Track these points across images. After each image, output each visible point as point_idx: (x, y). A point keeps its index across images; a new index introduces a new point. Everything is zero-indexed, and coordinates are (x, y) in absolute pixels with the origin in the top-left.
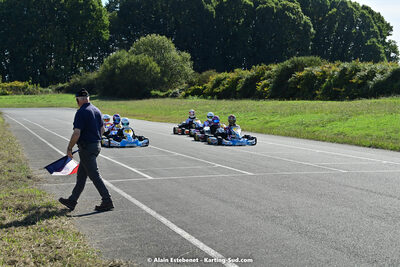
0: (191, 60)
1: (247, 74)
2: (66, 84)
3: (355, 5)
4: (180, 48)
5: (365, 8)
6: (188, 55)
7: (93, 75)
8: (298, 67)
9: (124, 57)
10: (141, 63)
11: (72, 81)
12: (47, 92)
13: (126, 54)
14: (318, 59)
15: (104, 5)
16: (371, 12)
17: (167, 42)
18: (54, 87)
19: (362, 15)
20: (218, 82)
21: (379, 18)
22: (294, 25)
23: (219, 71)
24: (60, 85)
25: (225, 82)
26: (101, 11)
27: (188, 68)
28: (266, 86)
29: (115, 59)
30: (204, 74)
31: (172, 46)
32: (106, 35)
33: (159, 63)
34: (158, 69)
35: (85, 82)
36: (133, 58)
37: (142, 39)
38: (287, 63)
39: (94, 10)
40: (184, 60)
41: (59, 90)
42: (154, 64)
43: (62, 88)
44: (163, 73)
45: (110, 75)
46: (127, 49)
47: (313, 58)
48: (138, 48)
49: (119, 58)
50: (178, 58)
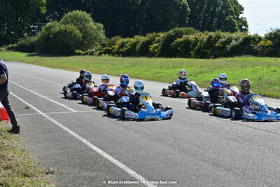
0: (104, 29)
1: (143, 39)
2: (15, 45)
4: (96, 20)
6: (101, 25)
7: (34, 39)
8: (179, 35)
9: (56, 26)
10: (68, 30)
11: (19, 43)
12: (1, 50)
13: (58, 24)
14: (192, 29)
17: (87, 16)
18: (6, 47)
20: (123, 45)
21: (235, 2)
22: (176, 5)
23: (124, 37)
24: (11, 45)
25: (127, 45)
27: (102, 35)
28: (156, 48)
29: (50, 27)
30: (113, 39)
31: (91, 19)
32: (44, 10)
33: (81, 30)
34: (81, 35)
35: (28, 43)
36: (63, 27)
37: (69, 13)
38: (171, 32)
40: (99, 29)
41: (10, 49)
42: (78, 31)
43: (12, 47)
44: (84, 38)
45: (46, 38)
46: (59, 21)
47: (189, 28)
48: (66, 19)
49: (53, 26)
50: (95, 27)
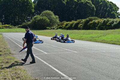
0: (59, 18)
1: (75, 22)
2: (21, 25)
3: (108, 2)
4: (55, 14)
5: (111, 2)
6: (58, 17)
7: (29, 23)
8: (91, 20)
9: (38, 17)
10: (44, 19)
11: (23, 24)
12: (15, 28)
13: (39, 16)
14: (97, 18)
15: (32, 1)
16: (113, 4)
17: (52, 13)
18: (18, 26)
19: (110, 5)
20: (67, 25)
21: (115, 5)
22: (90, 7)
23: (67, 21)
24: (19, 26)
25: (69, 25)
26: (31, 3)
27: (58, 21)
28: (81, 26)
29: (36, 18)
30: (62, 22)
31: (53, 14)
32: (33, 11)
34: (49, 21)
35: (27, 25)
36: (41, 18)
37: (44, 12)
38: (88, 19)
39: (30, 3)
40: (57, 18)
41: (19, 27)
42: (48, 19)
43: (20, 26)
44: (50, 22)
45: (34, 23)
47: (95, 17)
48: (43, 14)
49: (37, 17)
50: (55, 17)
